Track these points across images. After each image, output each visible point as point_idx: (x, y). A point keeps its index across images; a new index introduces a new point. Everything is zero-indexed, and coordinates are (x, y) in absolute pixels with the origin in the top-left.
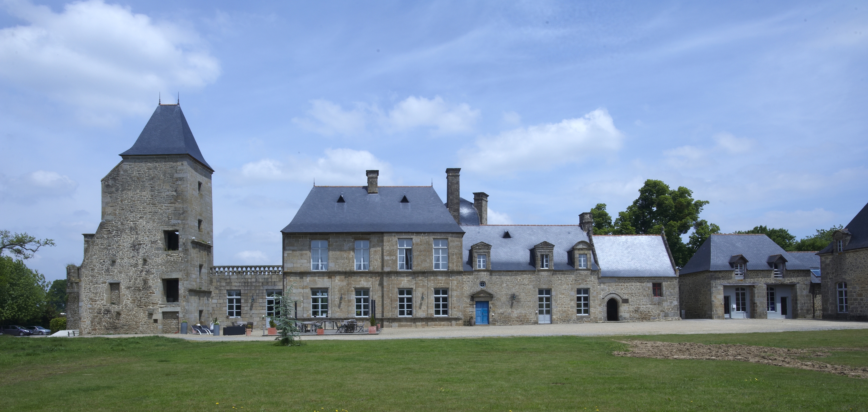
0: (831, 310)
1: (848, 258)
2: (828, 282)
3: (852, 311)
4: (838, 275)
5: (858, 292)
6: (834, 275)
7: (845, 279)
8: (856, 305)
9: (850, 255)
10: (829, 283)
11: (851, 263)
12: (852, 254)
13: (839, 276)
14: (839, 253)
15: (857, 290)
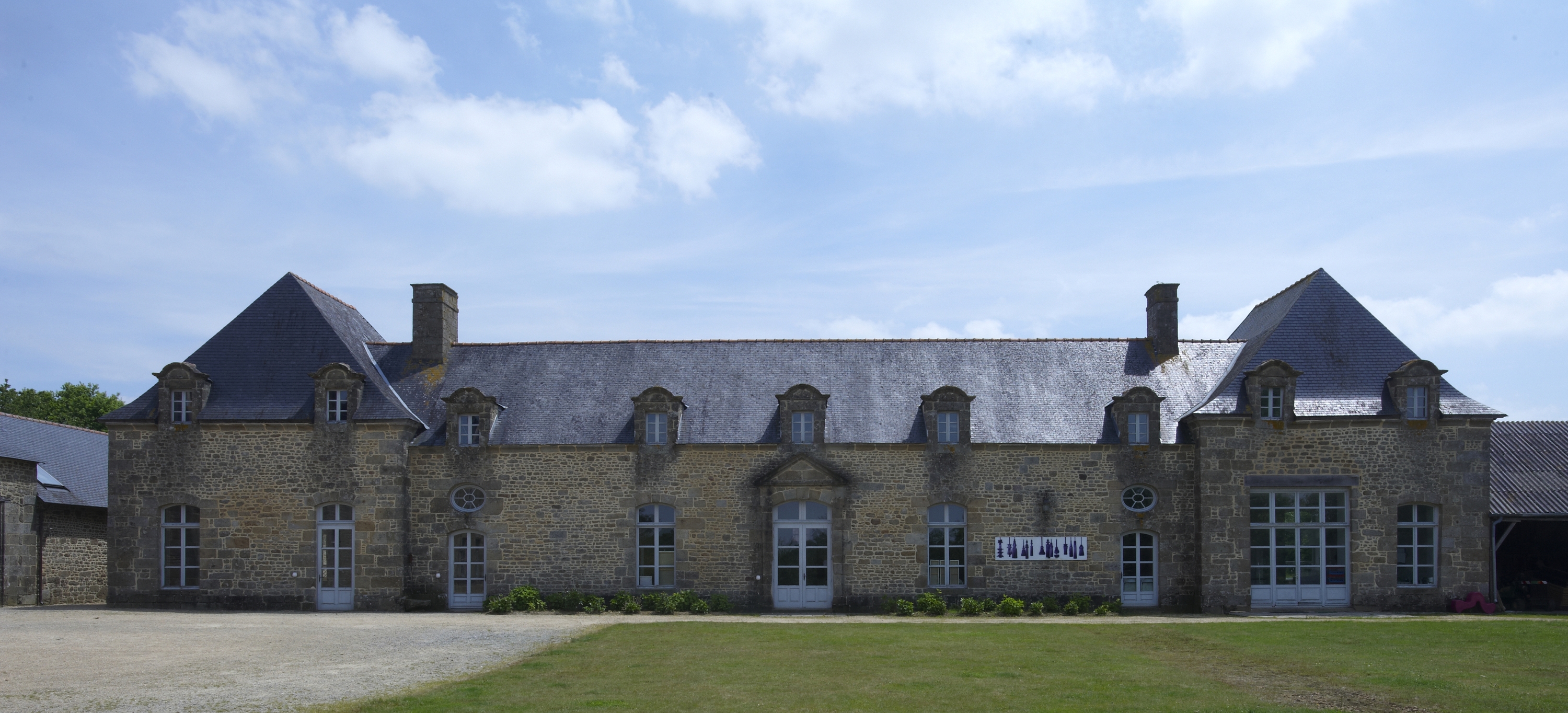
0: (139, 581)
1: (207, 443)
2: (133, 502)
3: (214, 585)
4: (170, 485)
5: (235, 535)
6: (159, 483)
7: (195, 498)
8: (227, 567)
9: (214, 435)
10: (137, 507)
11: (216, 456)
12: (220, 433)
13: (176, 490)
14: (176, 426)
15: (233, 529)
